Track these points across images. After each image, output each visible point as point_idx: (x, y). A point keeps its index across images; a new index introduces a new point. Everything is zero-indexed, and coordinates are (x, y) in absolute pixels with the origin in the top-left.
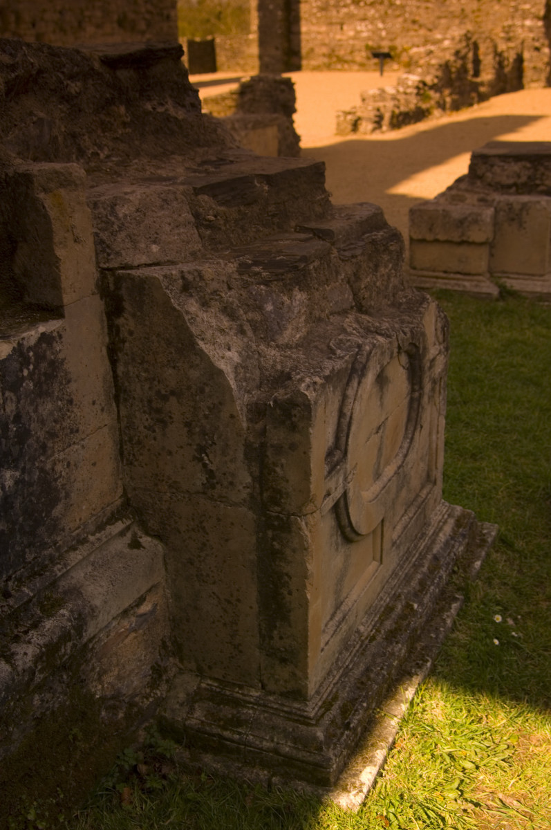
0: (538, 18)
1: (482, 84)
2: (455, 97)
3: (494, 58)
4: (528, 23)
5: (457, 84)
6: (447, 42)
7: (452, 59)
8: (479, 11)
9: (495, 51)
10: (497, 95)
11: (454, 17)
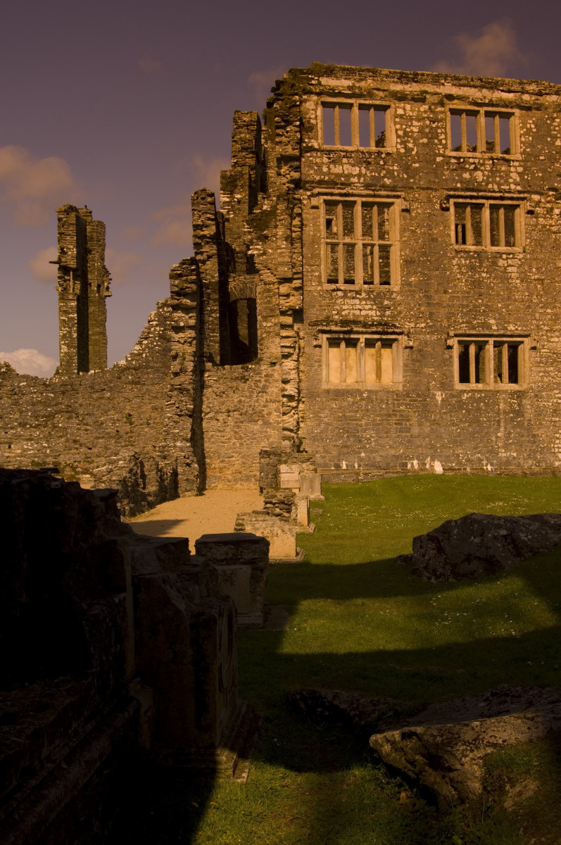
0: (187, 441)
1: (149, 494)
2: (132, 505)
3: (157, 473)
4: (178, 444)
5: (133, 495)
6: (121, 462)
7: (128, 475)
8: (132, 432)
9: (157, 468)
10: (161, 502)
11: (110, 437)
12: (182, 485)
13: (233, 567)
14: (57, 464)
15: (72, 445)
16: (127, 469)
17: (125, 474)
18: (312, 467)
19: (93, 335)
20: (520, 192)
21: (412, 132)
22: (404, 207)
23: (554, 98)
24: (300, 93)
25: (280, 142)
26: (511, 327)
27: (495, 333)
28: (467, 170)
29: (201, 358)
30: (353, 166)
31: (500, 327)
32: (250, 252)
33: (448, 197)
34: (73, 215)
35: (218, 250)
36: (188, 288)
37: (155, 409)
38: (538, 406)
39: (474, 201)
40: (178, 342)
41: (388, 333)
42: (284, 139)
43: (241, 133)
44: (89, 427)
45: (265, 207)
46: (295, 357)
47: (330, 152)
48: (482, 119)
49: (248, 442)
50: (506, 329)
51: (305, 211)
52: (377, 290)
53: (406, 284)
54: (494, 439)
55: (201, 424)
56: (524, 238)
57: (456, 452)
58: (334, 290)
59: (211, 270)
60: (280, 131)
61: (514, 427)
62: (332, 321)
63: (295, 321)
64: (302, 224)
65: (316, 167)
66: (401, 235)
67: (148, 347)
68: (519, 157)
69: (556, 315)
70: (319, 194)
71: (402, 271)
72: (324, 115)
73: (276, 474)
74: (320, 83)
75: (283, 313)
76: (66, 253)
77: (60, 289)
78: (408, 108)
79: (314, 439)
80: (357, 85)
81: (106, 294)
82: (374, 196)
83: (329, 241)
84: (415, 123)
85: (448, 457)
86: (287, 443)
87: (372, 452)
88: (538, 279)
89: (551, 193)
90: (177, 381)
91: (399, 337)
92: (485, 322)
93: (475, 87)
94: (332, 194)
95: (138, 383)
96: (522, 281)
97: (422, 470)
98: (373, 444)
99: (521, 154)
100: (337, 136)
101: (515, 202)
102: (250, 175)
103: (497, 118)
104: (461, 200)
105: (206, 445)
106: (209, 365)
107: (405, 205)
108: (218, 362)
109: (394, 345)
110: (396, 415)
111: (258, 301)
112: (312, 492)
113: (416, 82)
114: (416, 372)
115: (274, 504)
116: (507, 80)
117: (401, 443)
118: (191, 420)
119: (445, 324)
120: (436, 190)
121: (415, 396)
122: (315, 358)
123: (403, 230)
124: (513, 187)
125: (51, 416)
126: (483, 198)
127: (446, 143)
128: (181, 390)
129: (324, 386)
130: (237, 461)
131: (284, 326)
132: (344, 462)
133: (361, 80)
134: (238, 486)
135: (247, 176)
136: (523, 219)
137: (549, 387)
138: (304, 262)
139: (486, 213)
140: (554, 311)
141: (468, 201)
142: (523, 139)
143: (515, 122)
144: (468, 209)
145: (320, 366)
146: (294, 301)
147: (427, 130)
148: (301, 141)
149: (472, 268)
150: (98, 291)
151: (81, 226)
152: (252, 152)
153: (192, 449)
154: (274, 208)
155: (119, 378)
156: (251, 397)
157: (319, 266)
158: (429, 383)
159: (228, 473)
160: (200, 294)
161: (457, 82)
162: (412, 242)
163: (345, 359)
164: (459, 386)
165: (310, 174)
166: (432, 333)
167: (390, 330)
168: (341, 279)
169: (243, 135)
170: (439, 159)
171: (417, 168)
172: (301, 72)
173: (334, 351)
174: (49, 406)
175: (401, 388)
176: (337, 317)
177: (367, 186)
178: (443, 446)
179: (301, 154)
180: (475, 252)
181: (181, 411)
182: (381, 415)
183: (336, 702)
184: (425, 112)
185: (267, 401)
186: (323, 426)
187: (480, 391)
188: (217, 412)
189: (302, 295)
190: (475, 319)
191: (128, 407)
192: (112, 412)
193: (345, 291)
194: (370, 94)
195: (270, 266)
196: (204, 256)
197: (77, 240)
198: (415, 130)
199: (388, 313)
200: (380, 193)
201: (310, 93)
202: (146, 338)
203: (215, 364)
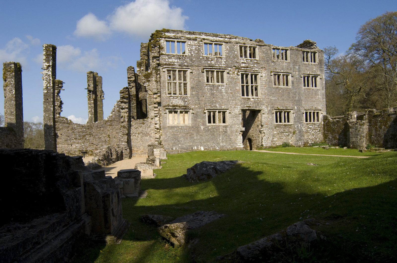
0: (126, 142)
1: (113, 159)
2: (107, 162)
4: (123, 143)
5: (107, 159)
6: (104, 149)
7: (106, 153)
8: (110, 140)
9: (116, 151)
10: (117, 161)
11: (103, 142)
12: (124, 156)
13: (129, 179)
14: (86, 151)
15: (91, 144)
16: (106, 151)
17: (105, 153)
18: (163, 149)
19: (99, 111)
20: (225, 67)
21: (193, 49)
22: (191, 72)
23: (235, 40)
24: (159, 37)
25: (153, 52)
26: (223, 107)
27: (218, 109)
28: (209, 61)
29: (130, 117)
30: (175, 59)
31: (220, 107)
32: (144, 85)
33: (204, 69)
34: (92, 74)
35: (136, 85)
36: (125, 96)
37: (117, 133)
38: (231, 130)
39: (211, 70)
40: (123, 112)
41: (186, 109)
42: (154, 51)
43: (143, 49)
44: (96, 139)
45: (149, 72)
46: (159, 116)
47: (168, 55)
48: (213, 46)
49: (145, 142)
50: (222, 107)
51: (161, 73)
52: (183, 96)
53: (192, 94)
54: (219, 140)
55: (130, 137)
56: (226, 81)
57: (208, 144)
58: (170, 96)
59: (133, 91)
60: (153, 49)
61: (224, 136)
62: (170, 106)
63: (158, 106)
64: (160, 77)
65: (164, 60)
66: (190, 80)
67: (114, 114)
68: (224, 57)
69: (236, 103)
70: (165, 68)
71: (190, 90)
72: (166, 44)
73: (153, 152)
74: (165, 35)
75: (155, 103)
76: (90, 86)
77: (88, 97)
78: (192, 42)
79: (165, 141)
80: (176, 35)
81: (103, 98)
82: (182, 68)
83: (168, 82)
84: (194, 47)
85: (205, 145)
86: (157, 142)
87: (183, 144)
88: (231, 93)
89: (234, 67)
90: (123, 124)
91: (190, 110)
92: (215, 106)
93: (211, 36)
94: (169, 68)
95: (111, 125)
96: (226, 93)
97: (197, 149)
98: (183, 142)
99: (225, 56)
100: (170, 50)
101: (223, 70)
102: (146, 62)
103: (218, 45)
104: (208, 70)
105: (132, 144)
106: (132, 119)
107: (191, 71)
108: (136, 119)
109: (189, 113)
110: (189, 133)
111: (147, 100)
112: (164, 157)
113: (194, 35)
114: (195, 120)
115: (149, 160)
116: (221, 34)
117: (191, 142)
118: (127, 136)
119: (204, 106)
120: (200, 67)
121: (195, 128)
122: (165, 117)
123: (191, 78)
124: (223, 66)
125: (84, 136)
126: (214, 69)
127: (203, 53)
128: (124, 127)
129: (168, 125)
130: (142, 148)
131: (155, 107)
132: (174, 148)
133: (177, 34)
134: (142, 156)
135: (145, 63)
136: (226, 75)
137: (234, 124)
138: (161, 88)
139: (215, 73)
140: (236, 102)
141: (210, 70)
142: (226, 52)
143: (223, 46)
144: (210, 72)
145: (166, 119)
146: (158, 100)
147: (197, 49)
148: (159, 52)
149: (211, 89)
150: (100, 97)
151: (95, 78)
152: (146, 55)
153: (127, 145)
154: (152, 72)
155: (106, 124)
156: (145, 129)
157: (165, 89)
158: (199, 124)
159: (139, 152)
160: (129, 98)
161: (206, 34)
162: (193, 82)
163: (174, 117)
164: (208, 124)
165: (162, 62)
166: (200, 109)
167: (187, 108)
168: (172, 93)
169: (144, 50)
170: (201, 57)
171: (194, 60)
172: (159, 31)
173: (170, 115)
174: (84, 133)
175: (191, 125)
176: (171, 104)
177: (180, 65)
178: (204, 142)
179: (159, 56)
180: (212, 85)
181: (124, 133)
182: (185, 133)
183: (153, 219)
184: (197, 43)
185: (150, 130)
186: (167, 137)
187: (214, 126)
188: (135, 134)
189: (161, 98)
190: (212, 104)
191: (108, 133)
192: (104, 134)
193: (173, 97)
194: (180, 38)
195: (151, 89)
196: (131, 87)
197: (93, 82)
198: (194, 49)
199: (186, 103)
200: (183, 67)
201: (162, 37)
202: (114, 112)
203: (134, 119)
